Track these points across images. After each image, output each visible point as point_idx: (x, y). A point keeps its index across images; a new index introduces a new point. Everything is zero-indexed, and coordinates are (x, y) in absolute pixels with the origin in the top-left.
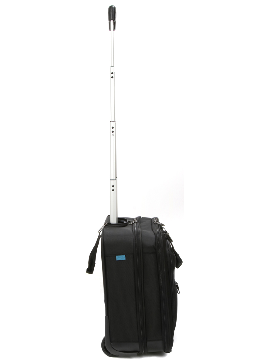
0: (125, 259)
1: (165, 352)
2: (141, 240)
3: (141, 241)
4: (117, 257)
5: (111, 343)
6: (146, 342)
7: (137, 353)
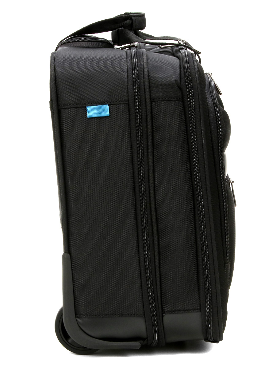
0: (108, 114)
1: (207, 340)
2: (145, 68)
3: (146, 70)
4: (89, 108)
5: (78, 319)
6: (163, 316)
7: (142, 342)
